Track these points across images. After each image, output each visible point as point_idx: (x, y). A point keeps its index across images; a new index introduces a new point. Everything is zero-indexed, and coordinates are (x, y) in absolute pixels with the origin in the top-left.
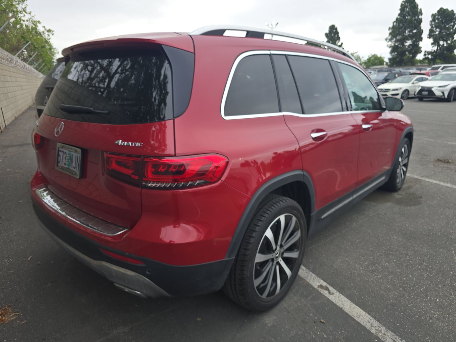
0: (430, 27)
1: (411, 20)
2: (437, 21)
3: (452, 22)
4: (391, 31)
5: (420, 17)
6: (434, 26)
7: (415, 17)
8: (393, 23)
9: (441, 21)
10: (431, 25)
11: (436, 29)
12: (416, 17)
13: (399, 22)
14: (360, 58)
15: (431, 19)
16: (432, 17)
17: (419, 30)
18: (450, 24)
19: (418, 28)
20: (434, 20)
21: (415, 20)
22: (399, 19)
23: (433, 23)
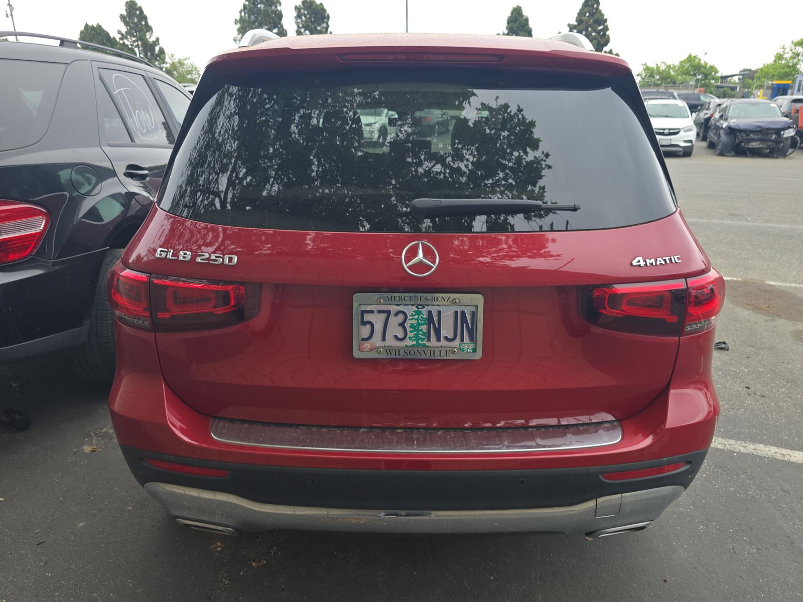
0: (296, 28)
1: (266, 11)
2: (303, 18)
3: (324, 22)
4: (239, 26)
5: (279, 8)
6: (300, 26)
7: (271, 7)
8: (241, 12)
9: (309, 18)
10: (297, 23)
11: (304, 31)
12: (273, 7)
13: (250, 13)
14: (196, 68)
15: (295, 14)
16: (297, 11)
17: (281, 29)
18: (322, 26)
19: (279, 26)
20: (299, 16)
21: (272, 11)
22: (248, 7)
23: (299, 20)
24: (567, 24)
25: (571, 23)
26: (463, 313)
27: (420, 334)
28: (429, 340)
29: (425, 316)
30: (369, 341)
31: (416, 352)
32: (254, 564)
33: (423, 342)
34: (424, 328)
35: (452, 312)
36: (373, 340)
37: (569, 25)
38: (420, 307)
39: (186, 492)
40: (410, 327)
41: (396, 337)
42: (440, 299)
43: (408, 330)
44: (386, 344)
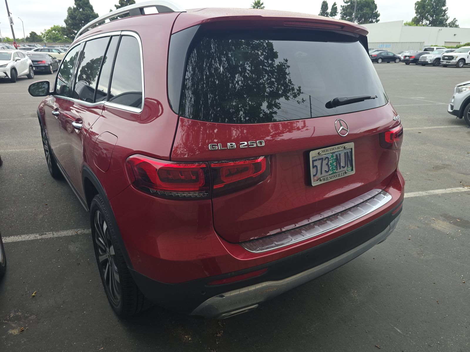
24: (114, 5)
25: (117, 5)
26: (347, 152)
27: (334, 167)
28: (337, 169)
29: (335, 158)
30: (316, 176)
31: (334, 176)
32: (219, 335)
33: (335, 171)
34: (335, 163)
35: (343, 153)
36: (317, 175)
37: (116, 6)
38: (333, 153)
39: (241, 292)
40: (330, 164)
41: (326, 171)
42: (340, 147)
43: (330, 166)
44: (323, 175)
